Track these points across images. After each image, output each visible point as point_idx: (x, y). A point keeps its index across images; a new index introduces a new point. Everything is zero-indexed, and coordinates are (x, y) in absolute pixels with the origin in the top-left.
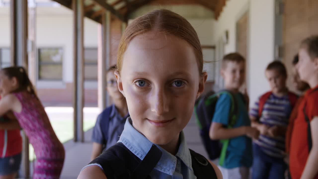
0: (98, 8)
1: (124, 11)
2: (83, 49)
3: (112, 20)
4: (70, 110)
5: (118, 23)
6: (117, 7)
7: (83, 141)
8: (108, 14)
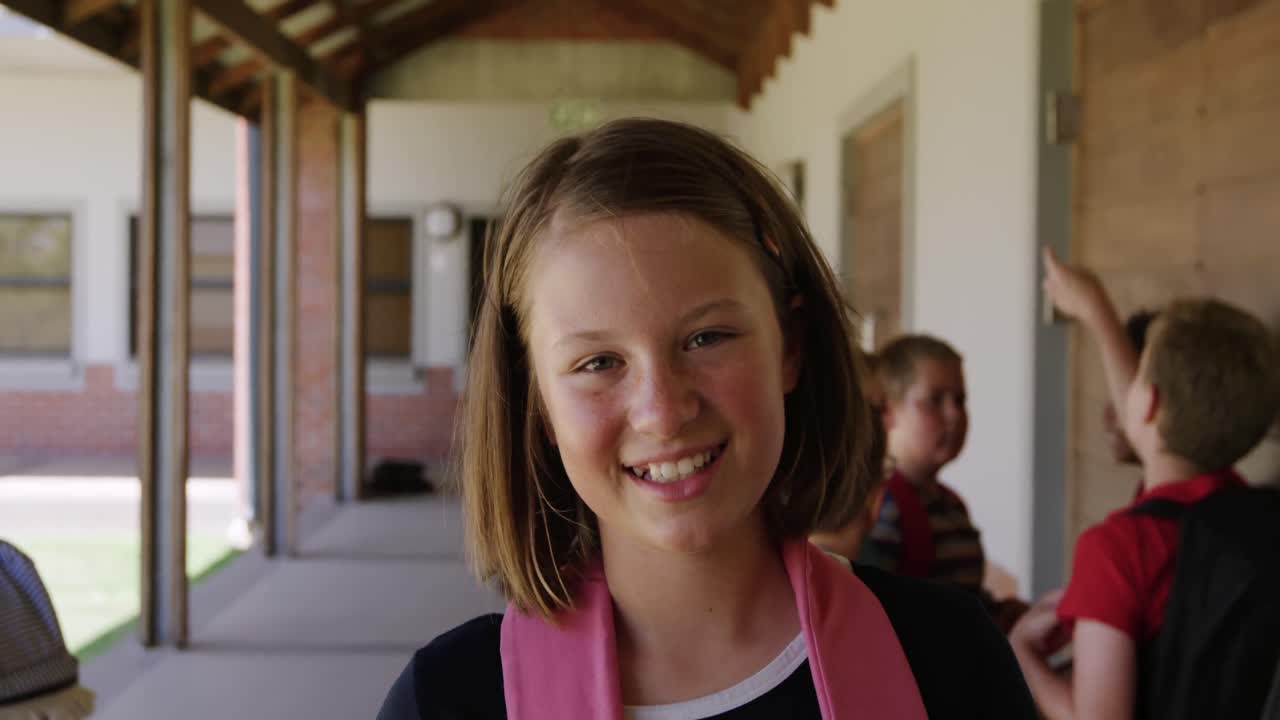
0: (239, 53)
1: (351, 63)
2: (188, 218)
3: (301, 101)
4: (128, 490)
5: (323, 113)
6: (321, 49)
7: (183, 643)
8: (286, 79)
